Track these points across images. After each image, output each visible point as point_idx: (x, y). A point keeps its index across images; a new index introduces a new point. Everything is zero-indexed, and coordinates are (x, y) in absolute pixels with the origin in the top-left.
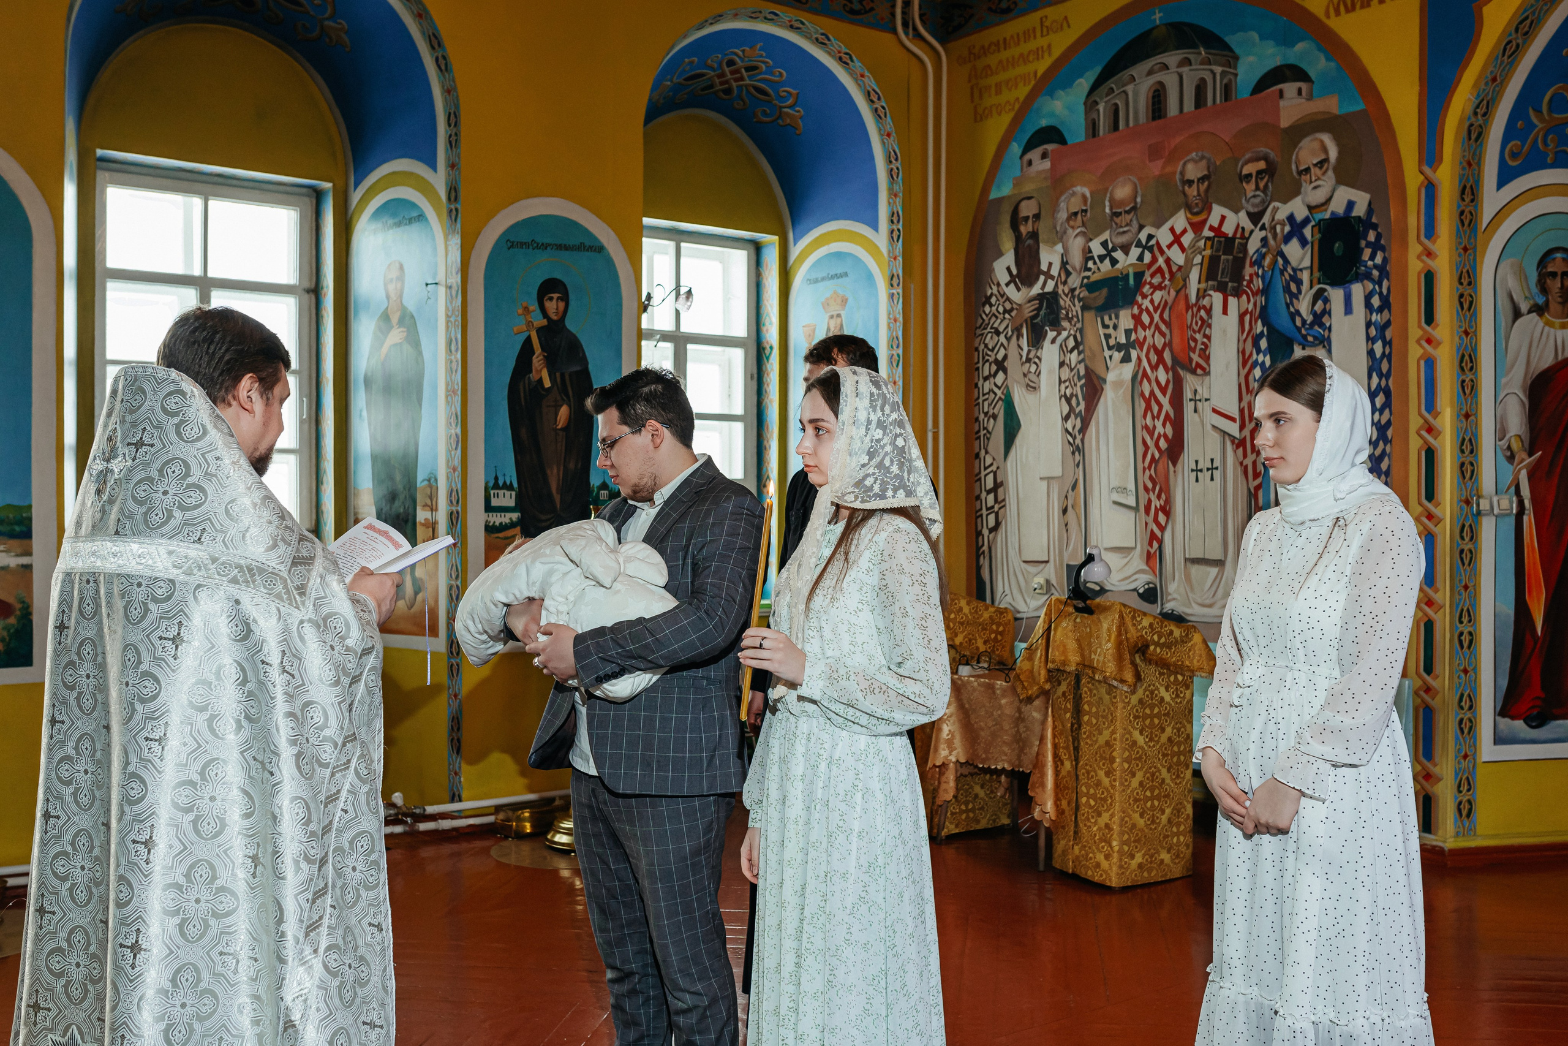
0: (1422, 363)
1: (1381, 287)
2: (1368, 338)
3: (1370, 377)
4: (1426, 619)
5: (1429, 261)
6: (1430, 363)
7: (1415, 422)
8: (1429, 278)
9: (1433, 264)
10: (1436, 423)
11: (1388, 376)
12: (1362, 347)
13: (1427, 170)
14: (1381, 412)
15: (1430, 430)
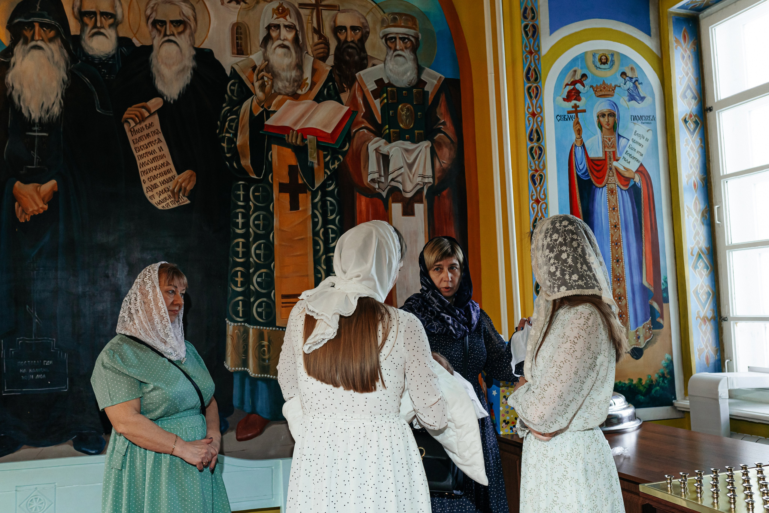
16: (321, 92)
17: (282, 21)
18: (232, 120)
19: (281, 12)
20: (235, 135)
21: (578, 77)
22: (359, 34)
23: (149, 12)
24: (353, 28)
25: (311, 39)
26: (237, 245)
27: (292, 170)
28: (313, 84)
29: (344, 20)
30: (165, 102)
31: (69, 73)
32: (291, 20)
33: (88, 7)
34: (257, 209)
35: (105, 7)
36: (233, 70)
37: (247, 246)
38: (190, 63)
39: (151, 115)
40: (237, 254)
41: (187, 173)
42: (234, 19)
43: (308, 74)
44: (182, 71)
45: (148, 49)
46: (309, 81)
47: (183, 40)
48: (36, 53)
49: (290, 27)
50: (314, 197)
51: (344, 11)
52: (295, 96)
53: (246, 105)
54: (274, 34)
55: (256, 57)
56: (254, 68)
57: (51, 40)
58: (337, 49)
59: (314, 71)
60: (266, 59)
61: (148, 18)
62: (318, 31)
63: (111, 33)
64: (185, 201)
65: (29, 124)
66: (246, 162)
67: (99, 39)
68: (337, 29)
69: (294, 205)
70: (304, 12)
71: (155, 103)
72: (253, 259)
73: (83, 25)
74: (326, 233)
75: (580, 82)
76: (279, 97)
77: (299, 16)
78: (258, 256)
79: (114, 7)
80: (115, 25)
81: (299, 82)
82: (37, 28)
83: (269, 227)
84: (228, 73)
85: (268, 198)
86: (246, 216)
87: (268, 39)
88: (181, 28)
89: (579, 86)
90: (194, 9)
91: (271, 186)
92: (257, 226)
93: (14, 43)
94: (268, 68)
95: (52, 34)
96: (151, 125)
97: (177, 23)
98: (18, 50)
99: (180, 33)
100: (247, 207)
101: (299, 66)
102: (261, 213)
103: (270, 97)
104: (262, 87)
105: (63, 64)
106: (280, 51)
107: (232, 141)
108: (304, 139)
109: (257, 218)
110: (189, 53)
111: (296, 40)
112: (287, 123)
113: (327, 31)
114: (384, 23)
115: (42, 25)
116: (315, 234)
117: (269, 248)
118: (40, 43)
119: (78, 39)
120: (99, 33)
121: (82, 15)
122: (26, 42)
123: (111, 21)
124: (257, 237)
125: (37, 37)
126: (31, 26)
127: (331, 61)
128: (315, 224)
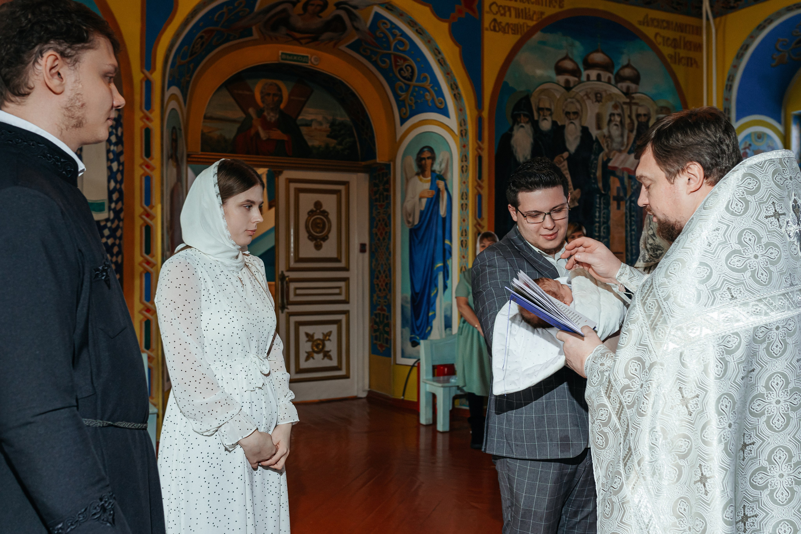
0: (143, 178)
1: (117, 130)
2: (108, 159)
3: (109, 182)
4: (146, 319)
5: (148, 123)
6: (148, 179)
7: (138, 210)
8: (148, 132)
9: (150, 125)
10: (152, 212)
11: (121, 182)
12: (104, 164)
13: (147, 73)
14: (116, 202)
15: (148, 215)
16: (630, 149)
17: (616, 112)
18: (595, 164)
19: (615, 107)
20: (596, 171)
21: (747, 145)
22: (647, 118)
23: (564, 107)
24: (645, 115)
25: (627, 121)
26: (596, 227)
27: (618, 189)
28: (628, 144)
29: (642, 111)
30: (570, 154)
31: (535, 139)
32: (619, 111)
33: (541, 106)
34: (604, 209)
35: (547, 106)
36: (596, 138)
37: (600, 227)
38: (579, 134)
39: (564, 160)
40: (595, 231)
41: (578, 190)
42: (597, 111)
43: (625, 139)
44: (576, 138)
45: (563, 127)
46: (626, 143)
47: (577, 122)
48: (521, 129)
49: (619, 115)
50: (626, 203)
51: (642, 106)
52: (620, 151)
53: (601, 155)
54: (612, 118)
55: (605, 131)
56: (604, 136)
57: (527, 123)
58: (638, 126)
59: (628, 138)
60: (609, 132)
61: (563, 110)
62: (630, 117)
63: (549, 118)
64: (577, 204)
65: (517, 163)
66: (600, 185)
67: (545, 121)
68: (638, 116)
69: (619, 207)
70: (625, 106)
71: (566, 155)
72: (602, 234)
73: (539, 115)
74: (631, 222)
75: (748, 148)
76: (614, 152)
77: (623, 110)
78: (604, 232)
79: (550, 105)
80: (551, 115)
81: (622, 144)
82: (522, 117)
83: (608, 218)
84: (594, 138)
85: (607, 204)
86: (600, 212)
87: (610, 121)
88: (576, 116)
89: (747, 151)
90: (581, 106)
91: (610, 197)
92: (604, 217)
93: (514, 125)
94: (610, 136)
95: (527, 119)
96: (564, 166)
97: (575, 113)
98: (516, 127)
99: (576, 118)
100: (600, 208)
101: (622, 136)
102: (606, 211)
103: (610, 151)
104: (608, 146)
105: (531, 135)
106: (615, 127)
107: (595, 174)
108: (623, 173)
109: (604, 214)
110: (579, 128)
111: (621, 122)
112: (616, 165)
113: (634, 117)
114: (658, 112)
115: (525, 115)
116: (626, 222)
117: (608, 229)
118: (523, 124)
119: (537, 122)
120: (545, 119)
121: (539, 109)
122: (518, 124)
123: (549, 113)
124: (604, 223)
125: (522, 121)
126: (519, 115)
127: (635, 132)
128: (626, 217)
